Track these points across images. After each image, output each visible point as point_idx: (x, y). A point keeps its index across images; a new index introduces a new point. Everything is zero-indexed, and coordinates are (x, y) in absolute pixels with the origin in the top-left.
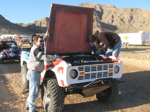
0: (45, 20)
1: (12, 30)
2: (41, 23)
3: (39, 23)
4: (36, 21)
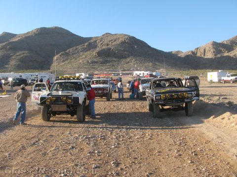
0: (211, 46)
1: (157, 64)
2: (205, 50)
3: (202, 51)
4: (198, 48)
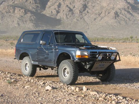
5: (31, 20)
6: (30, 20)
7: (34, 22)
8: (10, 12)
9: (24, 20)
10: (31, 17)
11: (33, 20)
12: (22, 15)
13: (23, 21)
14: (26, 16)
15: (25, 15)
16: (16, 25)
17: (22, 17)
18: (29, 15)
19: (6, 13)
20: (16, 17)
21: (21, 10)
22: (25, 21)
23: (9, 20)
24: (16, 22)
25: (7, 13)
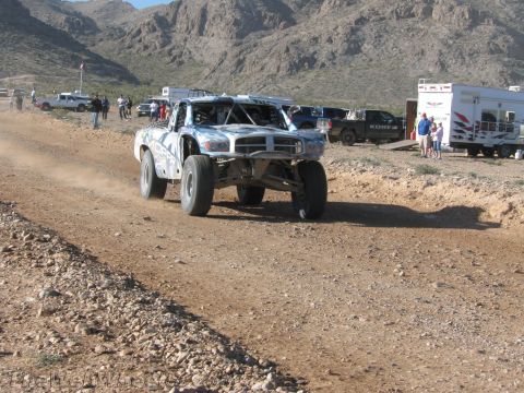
5: (495, 51)
6: (492, 52)
7: (506, 59)
8: (413, 16)
9: (467, 49)
10: (495, 37)
11: (501, 52)
12: (461, 26)
13: (461, 53)
14: (474, 33)
15: (471, 28)
16: (431, 70)
17: (458, 35)
18: (487, 28)
19: (394, 19)
20: (435, 35)
21: (457, 10)
22: (470, 55)
23: (405, 45)
24: (432, 56)
25: (398, 18)
